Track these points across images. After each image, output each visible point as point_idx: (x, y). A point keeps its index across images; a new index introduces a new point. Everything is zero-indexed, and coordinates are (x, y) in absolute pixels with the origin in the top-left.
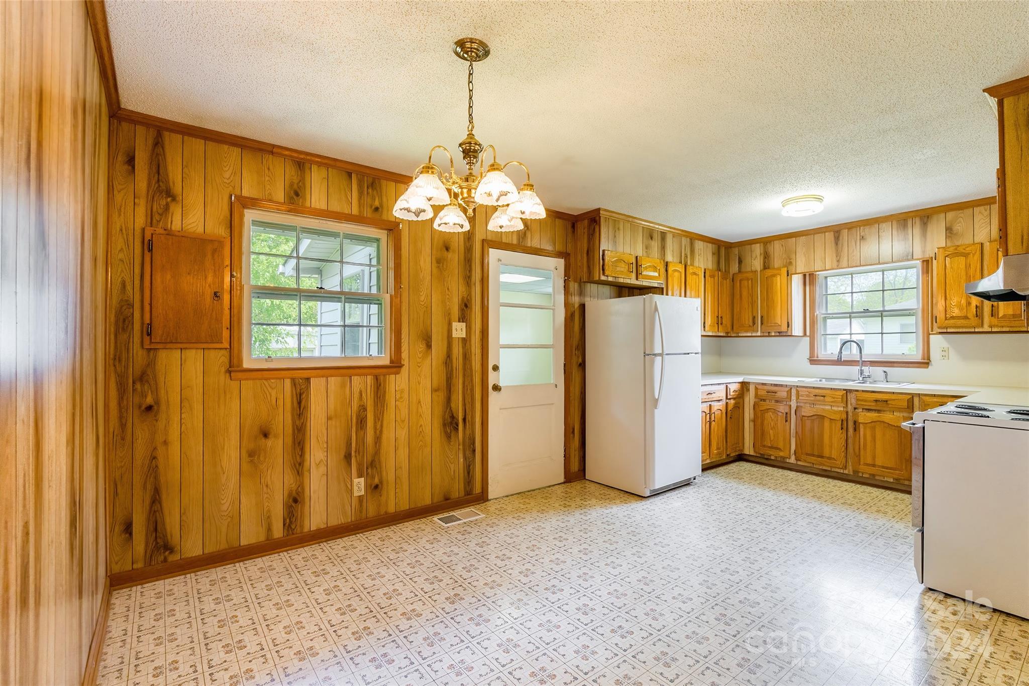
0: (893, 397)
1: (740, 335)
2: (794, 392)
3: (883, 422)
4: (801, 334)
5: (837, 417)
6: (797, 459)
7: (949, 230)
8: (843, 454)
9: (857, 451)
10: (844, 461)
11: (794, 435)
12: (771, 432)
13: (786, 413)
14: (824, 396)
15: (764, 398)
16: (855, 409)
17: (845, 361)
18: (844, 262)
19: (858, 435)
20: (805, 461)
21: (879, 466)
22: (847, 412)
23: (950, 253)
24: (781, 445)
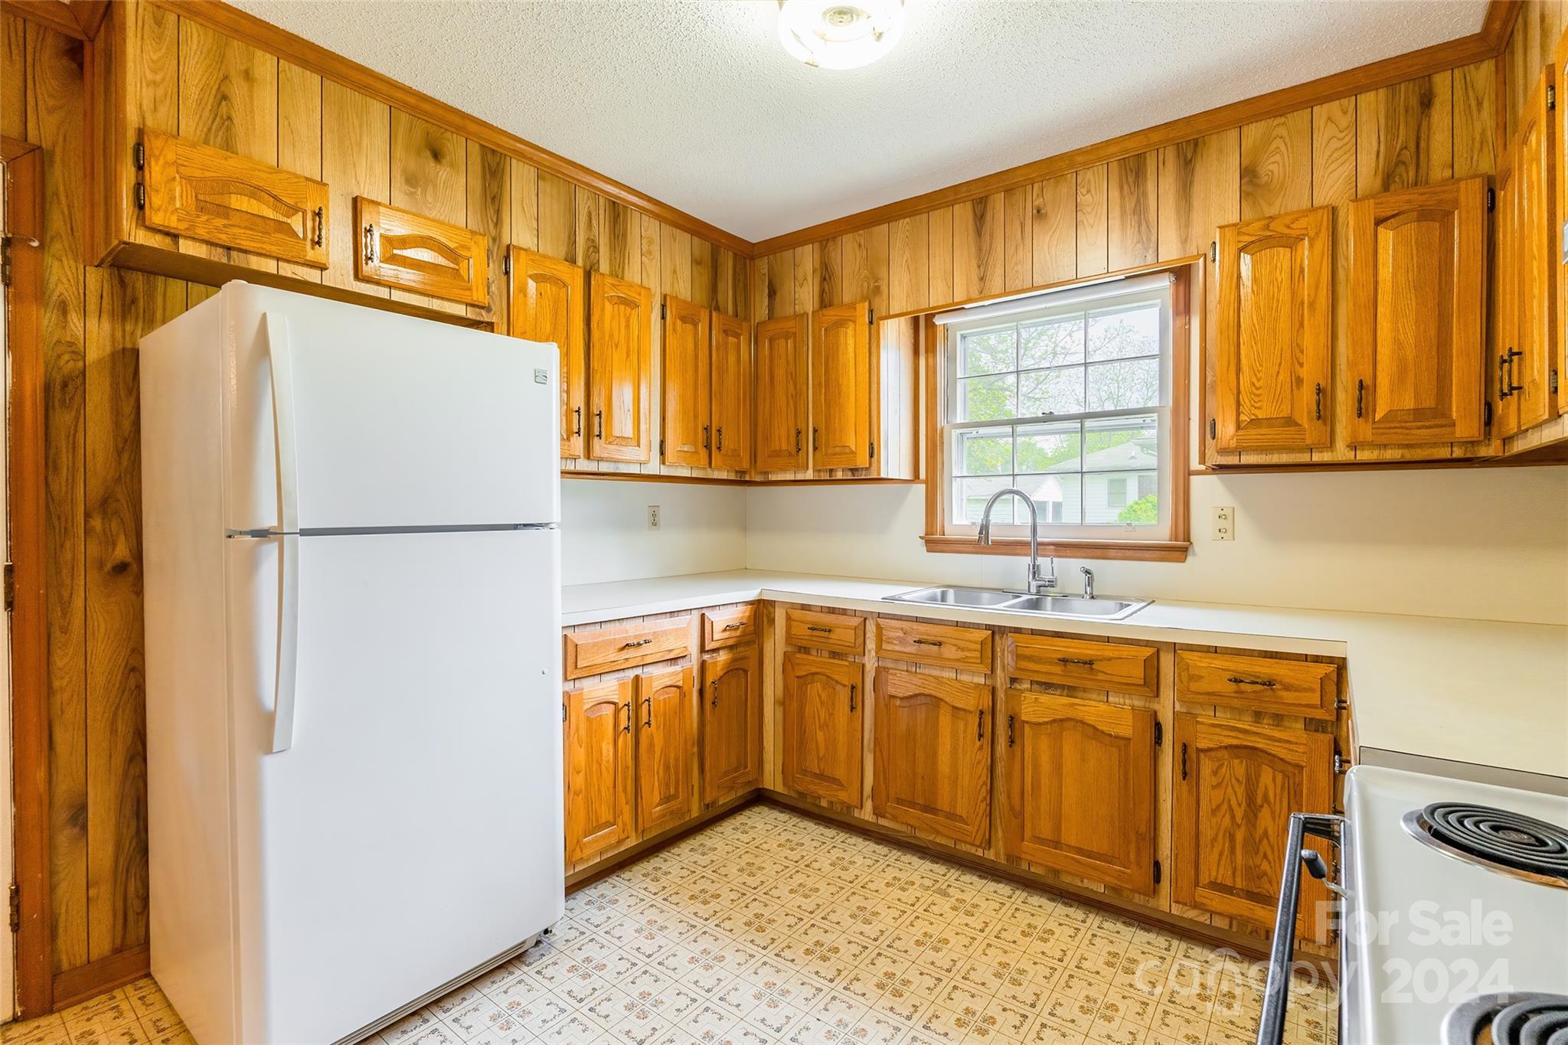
0: (1109, 651)
1: (773, 477)
2: (871, 627)
3: (1082, 722)
4: (906, 474)
5: (969, 702)
6: (878, 812)
7: (1249, 174)
8: (983, 806)
9: (1016, 800)
10: (985, 823)
11: (872, 746)
12: (820, 736)
13: (853, 687)
14: (940, 644)
15: (804, 643)
16: (1013, 680)
17: (996, 543)
18: (996, 283)
19: (1018, 754)
20: (894, 818)
21: (1070, 848)
22: (994, 691)
23: (1254, 238)
24: (840, 773)
